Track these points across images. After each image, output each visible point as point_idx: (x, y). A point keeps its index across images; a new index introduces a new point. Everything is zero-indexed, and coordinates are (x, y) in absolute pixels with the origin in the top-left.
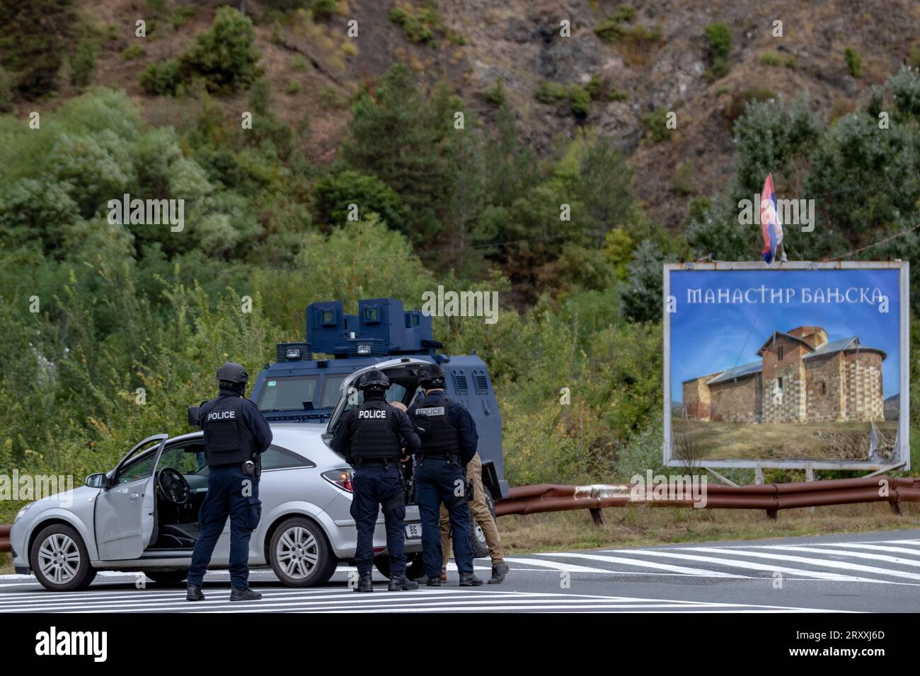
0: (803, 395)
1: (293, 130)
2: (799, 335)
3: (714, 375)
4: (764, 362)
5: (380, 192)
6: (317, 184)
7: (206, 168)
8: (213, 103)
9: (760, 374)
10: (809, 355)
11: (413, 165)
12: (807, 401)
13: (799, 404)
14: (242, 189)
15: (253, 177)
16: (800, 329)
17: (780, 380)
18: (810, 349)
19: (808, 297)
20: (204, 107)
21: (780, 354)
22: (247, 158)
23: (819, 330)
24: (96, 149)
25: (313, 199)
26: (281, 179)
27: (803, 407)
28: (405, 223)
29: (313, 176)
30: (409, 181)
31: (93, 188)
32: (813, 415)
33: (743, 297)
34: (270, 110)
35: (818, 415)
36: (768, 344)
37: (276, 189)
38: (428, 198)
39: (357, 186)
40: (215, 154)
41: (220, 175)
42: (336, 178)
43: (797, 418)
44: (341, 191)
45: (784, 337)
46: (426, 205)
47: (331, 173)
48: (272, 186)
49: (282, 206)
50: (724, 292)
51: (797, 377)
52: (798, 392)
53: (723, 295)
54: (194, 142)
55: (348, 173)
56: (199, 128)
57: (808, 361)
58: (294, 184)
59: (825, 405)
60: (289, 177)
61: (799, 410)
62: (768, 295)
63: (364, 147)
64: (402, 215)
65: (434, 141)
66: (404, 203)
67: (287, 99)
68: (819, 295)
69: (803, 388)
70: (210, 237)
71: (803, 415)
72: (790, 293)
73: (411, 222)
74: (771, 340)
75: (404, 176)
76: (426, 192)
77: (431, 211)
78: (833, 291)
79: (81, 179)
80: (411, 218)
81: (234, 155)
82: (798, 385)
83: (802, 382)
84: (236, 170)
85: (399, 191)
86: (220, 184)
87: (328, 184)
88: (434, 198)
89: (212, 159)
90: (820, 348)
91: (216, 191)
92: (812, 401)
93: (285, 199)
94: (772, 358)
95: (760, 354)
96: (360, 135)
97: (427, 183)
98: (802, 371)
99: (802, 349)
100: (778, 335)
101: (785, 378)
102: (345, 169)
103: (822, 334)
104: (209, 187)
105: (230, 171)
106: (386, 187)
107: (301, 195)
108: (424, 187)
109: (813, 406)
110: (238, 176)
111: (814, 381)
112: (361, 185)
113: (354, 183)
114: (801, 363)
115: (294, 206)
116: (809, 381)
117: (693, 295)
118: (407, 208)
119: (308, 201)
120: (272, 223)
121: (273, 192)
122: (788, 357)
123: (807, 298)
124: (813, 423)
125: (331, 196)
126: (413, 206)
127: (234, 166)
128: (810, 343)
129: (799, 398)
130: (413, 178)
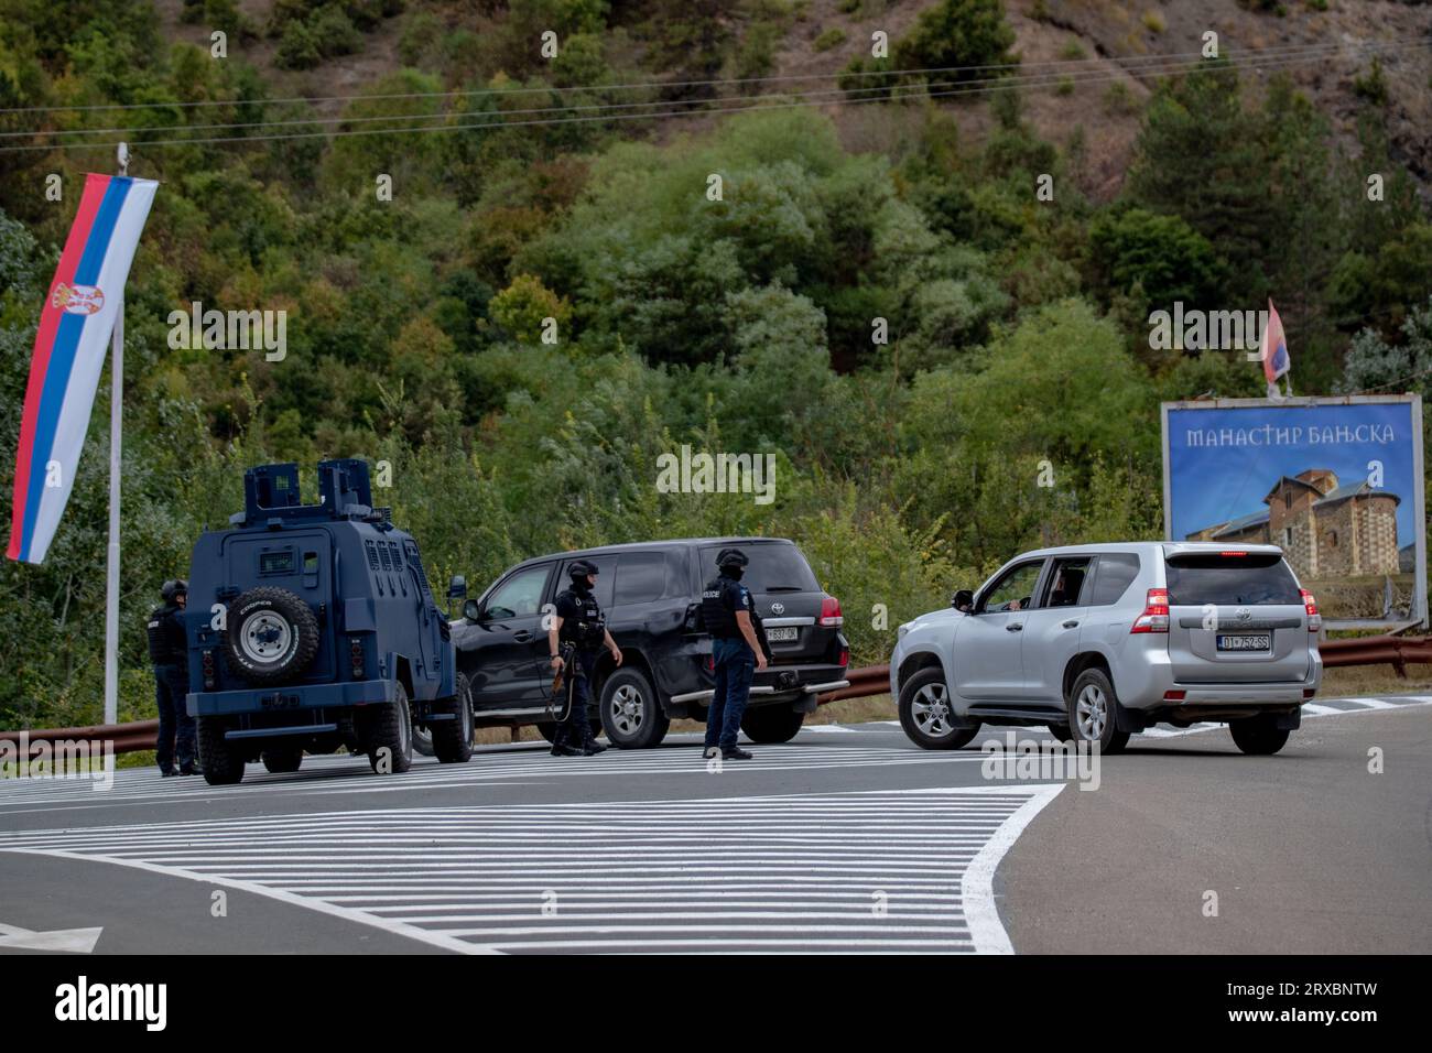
0: (1314, 547)
1: (1059, 149)
2: (1308, 480)
3: (1219, 527)
4: (1271, 511)
5: (1183, 237)
6: (1092, 228)
7: (927, 211)
8: (941, 114)
9: (1267, 524)
10: (1318, 501)
11: (1228, 196)
12: (1318, 554)
13: (1309, 557)
14: (979, 241)
15: (996, 222)
16: (1309, 473)
17: (1289, 530)
18: (1320, 495)
19: (1316, 437)
20: (929, 121)
21: (1288, 501)
22: (987, 194)
23: (1328, 473)
24: (769, 189)
25: (1085, 251)
26: (1039, 224)
27: (1314, 561)
28: (1220, 282)
29: (1088, 217)
30: (1225, 220)
31: (765, 248)
32: (1324, 569)
33: (1245, 439)
34: (1024, 119)
35: (1330, 569)
36: (1275, 491)
37: (1032, 239)
38: (1256, 246)
39: (1148, 230)
40: (941, 191)
41: (948, 220)
42: (1119, 219)
43: (1308, 573)
44: (1124, 236)
45: (1292, 482)
46: (1251, 255)
47: (1113, 212)
48: (1024, 235)
49: (1039, 263)
50: (1226, 433)
51: (1306, 527)
52: (1308, 543)
53: (1225, 437)
54: (914, 173)
55: (1136, 212)
56: (922, 152)
57: (1317, 509)
58: (1057, 232)
59: (1337, 557)
60: (1051, 221)
61: (1309, 565)
62: (1273, 435)
63: (1159, 175)
64: (1216, 272)
65: (1268, 159)
66: (1218, 253)
67: (1053, 102)
68: (1328, 434)
69: (1313, 539)
70: (937, 313)
71: (1314, 569)
72: (1297, 433)
73: (1228, 282)
74: (1278, 486)
75: (1215, 214)
76: (1251, 237)
77: (1258, 264)
78: (1342, 429)
79: (748, 236)
80: (1229, 277)
81: (970, 192)
82: (1308, 536)
83: (1312, 532)
84: (972, 214)
85: (1212, 237)
86: (946, 234)
87: (1108, 229)
88: (1266, 245)
89: (935, 199)
90: (1331, 493)
91: (942, 245)
92: (1323, 554)
93: (1044, 253)
94: (1280, 506)
95: (1267, 502)
96: (1156, 154)
97: (1252, 222)
98: (1312, 520)
99: (1311, 495)
100: (1286, 481)
101: (1294, 528)
102: (1133, 205)
103: (1332, 478)
104: (932, 241)
105: (962, 215)
106: (1193, 232)
107: (1068, 246)
108: (1245, 229)
109: (1325, 559)
110: (976, 221)
111: (1326, 529)
112: (1156, 227)
113: (1143, 225)
114: (1311, 511)
115: (1055, 264)
116: (1319, 531)
117: (1193, 437)
118: (1222, 262)
119: (1078, 255)
120: (1022, 289)
121: (1027, 244)
122: (1295, 505)
123: (1314, 439)
124: (1324, 578)
125: (1112, 245)
126: (1232, 257)
127: (969, 207)
128: (1319, 488)
129: (1309, 551)
130: (1231, 217)
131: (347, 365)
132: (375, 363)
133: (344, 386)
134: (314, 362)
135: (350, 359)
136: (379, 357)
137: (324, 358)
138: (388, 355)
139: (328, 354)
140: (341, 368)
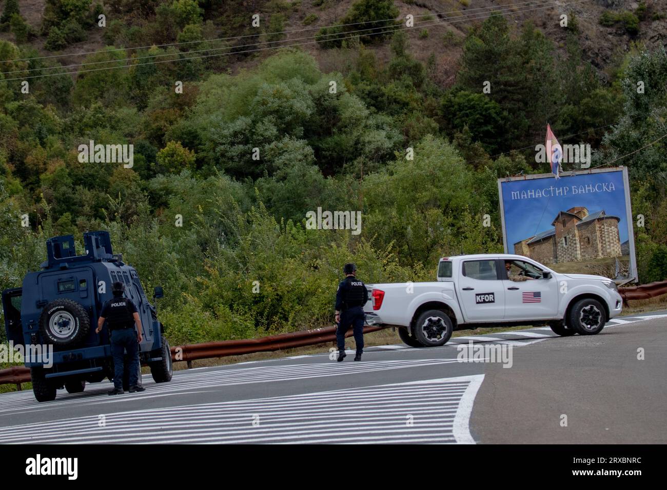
0: (578, 245)
1: (424, 65)
2: (573, 212)
3: (530, 239)
4: (556, 229)
5: (486, 103)
6: (442, 101)
7: (363, 98)
8: (367, 51)
9: (554, 235)
10: (579, 223)
11: (506, 82)
12: (581, 249)
13: (576, 250)
14: (389, 111)
15: (396, 101)
16: (573, 209)
17: (565, 238)
18: (580, 219)
19: (577, 191)
20: (361, 55)
21: (564, 224)
22: (391, 88)
23: (583, 208)
24: (287, 92)
25: (439, 113)
26: (416, 101)
27: (579, 252)
28: (505, 124)
29: (440, 96)
30: (506, 93)
31: (288, 119)
32: (585, 256)
33: (541, 194)
34: (407, 52)
35: (587, 256)
36: (557, 219)
37: (413, 109)
38: (521, 105)
39: (469, 101)
40: (369, 88)
41: (373, 102)
42: (455, 96)
43: (576, 259)
44: (459, 104)
45: (566, 214)
46: (519, 109)
47: (452, 93)
48: (410, 107)
49: (418, 120)
50: (531, 192)
51: (574, 236)
52: (575, 244)
53: (531, 194)
54: (355, 81)
55: (462, 92)
56: (358, 70)
57: (579, 226)
58: (426, 104)
59: (590, 250)
60: (422, 100)
61: (577, 254)
62: (554, 191)
63: (473, 73)
64: (503, 119)
65: (524, 63)
66: (503, 109)
67: (419, 42)
68: (582, 189)
69: (578, 242)
70: (372, 146)
71: (579, 257)
72: (566, 189)
73: (509, 123)
74: (559, 216)
75: (501, 90)
76: (518, 101)
77: (523, 114)
78: (589, 186)
79: (278, 113)
80: (509, 120)
81: (383, 88)
82: (575, 240)
83: (577, 238)
84: (385, 98)
85: (500, 102)
86: (373, 108)
87: (450, 101)
88: (526, 104)
89: (366, 92)
90: (585, 218)
91: (371, 114)
92: (584, 248)
93: (419, 114)
94: (561, 226)
95: (553, 225)
96: (470, 63)
97: (519, 94)
98: (576, 232)
99: (575, 220)
100: (562, 213)
101: (568, 237)
102: (461, 89)
103: (585, 211)
104: (367, 112)
105: (380, 99)
106: (491, 101)
107: (432, 111)
108: (515, 97)
109: (584, 251)
110: (386, 101)
111: (584, 236)
112: (473, 100)
113: (467, 99)
114: (576, 228)
115: (426, 119)
116: (580, 237)
117: (515, 195)
118: (505, 113)
119: (436, 115)
120: (411, 133)
121: (411, 111)
122: (568, 225)
123: (575, 191)
124: (585, 260)
125: (452, 109)
126: (510, 111)
127: (383, 95)
128: (579, 216)
129: (576, 247)
130: (508, 92)
131: (89, 190)
132: (102, 187)
133: (88, 199)
134: (73, 189)
135: (91, 187)
136: (104, 184)
137: (77, 187)
138: (109, 183)
139: (79, 185)
140: (86, 191)
